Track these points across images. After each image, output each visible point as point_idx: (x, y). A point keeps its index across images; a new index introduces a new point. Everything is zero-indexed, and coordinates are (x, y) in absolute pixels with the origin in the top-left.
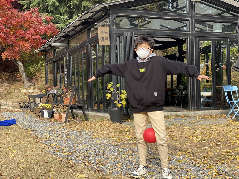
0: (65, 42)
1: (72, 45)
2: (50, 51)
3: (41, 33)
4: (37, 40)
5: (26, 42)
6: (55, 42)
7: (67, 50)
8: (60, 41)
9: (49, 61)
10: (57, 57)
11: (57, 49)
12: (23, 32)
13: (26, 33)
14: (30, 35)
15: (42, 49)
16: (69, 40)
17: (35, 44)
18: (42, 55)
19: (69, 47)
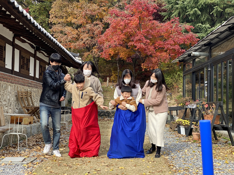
0: (206, 51)
1: (214, 54)
2: (189, 61)
3: (180, 43)
4: (176, 50)
5: (165, 52)
6: (196, 51)
7: (208, 59)
8: (200, 50)
9: (187, 71)
10: (196, 67)
11: (196, 58)
12: (162, 43)
13: (165, 44)
14: (168, 46)
15: (180, 59)
16: (212, 48)
17: (173, 55)
18: (181, 66)
19: (211, 56)
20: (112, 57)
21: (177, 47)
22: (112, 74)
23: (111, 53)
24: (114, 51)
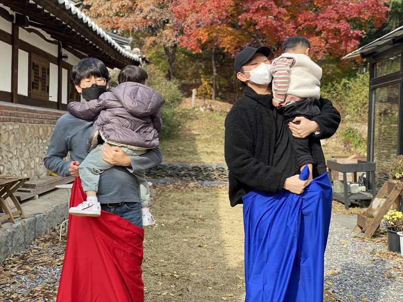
3: (350, 16)
4: (341, 32)
5: (316, 36)
9: (383, 80)
12: (311, 16)
13: (318, 18)
14: (325, 22)
17: (335, 41)
20: (203, 47)
21: (343, 26)
22: (201, 81)
23: (202, 37)
24: (209, 35)
